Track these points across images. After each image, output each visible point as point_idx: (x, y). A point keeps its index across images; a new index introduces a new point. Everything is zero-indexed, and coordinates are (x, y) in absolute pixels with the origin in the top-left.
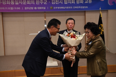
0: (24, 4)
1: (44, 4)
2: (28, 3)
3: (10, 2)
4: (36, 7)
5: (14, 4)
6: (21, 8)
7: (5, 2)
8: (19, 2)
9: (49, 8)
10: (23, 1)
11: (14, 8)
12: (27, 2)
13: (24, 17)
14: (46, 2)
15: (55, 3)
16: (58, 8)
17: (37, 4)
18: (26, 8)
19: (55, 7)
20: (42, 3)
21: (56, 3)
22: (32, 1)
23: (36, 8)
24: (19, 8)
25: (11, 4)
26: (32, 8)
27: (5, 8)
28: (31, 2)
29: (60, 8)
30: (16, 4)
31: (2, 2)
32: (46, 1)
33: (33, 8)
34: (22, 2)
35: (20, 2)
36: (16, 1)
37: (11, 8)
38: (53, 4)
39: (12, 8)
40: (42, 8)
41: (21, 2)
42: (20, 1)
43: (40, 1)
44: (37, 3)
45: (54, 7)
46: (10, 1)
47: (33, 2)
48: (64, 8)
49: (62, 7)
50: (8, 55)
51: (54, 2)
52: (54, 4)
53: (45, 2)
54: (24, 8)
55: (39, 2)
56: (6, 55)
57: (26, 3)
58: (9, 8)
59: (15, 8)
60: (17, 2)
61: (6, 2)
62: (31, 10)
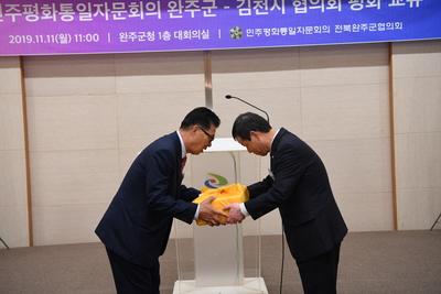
0: (115, 18)
1: (205, 15)
2: (134, 15)
3: (55, 12)
4: (166, 33)
5: (72, 18)
6: (103, 38)
7: (36, 10)
8: (94, 10)
9: (226, 34)
10: (110, 7)
11: (73, 38)
12: (127, 9)
13: (114, 73)
14: (214, 7)
15: (253, 11)
16: (267, 31)
17: (171, 16)
18: (123, 37)
19: (254, 27)
20: (193, 11)
21: (257, 13)
22: (151, 7)
23: (166, 36)
24: (94, 38)
25: (62, 18)
26: (151, 36)
27: (34, 39)
28: (145, 11)
29: (275, 31)
30: (81, 19)
31: (22, 11)
32: (210, 4)
33: (157, 36)
34: (107, 10)
35: (99, 10)
36: (81, 8)
37: (62, 36)
38: (241, 14)
39: (64, 39)
40: (196, 34)
41: (103, 9)
42: (98, 6)
43: (184, 4)
44: (174, 14)
45: (249, 31)
46: (58, 9)
47: (156, 10)
48: (292, 33)
49: (284, 30)
50: (47, 244)
51: (245, 6)
52: (249, 14)
53: (209, 8)
54: (115, 37)
55: (181, 7)
56: (36, 243)
57: (123, 15)
58: (52, 38)
59: (79, 37)
60: (87, 11)
61: (40, 11)
62: (147, 43)
